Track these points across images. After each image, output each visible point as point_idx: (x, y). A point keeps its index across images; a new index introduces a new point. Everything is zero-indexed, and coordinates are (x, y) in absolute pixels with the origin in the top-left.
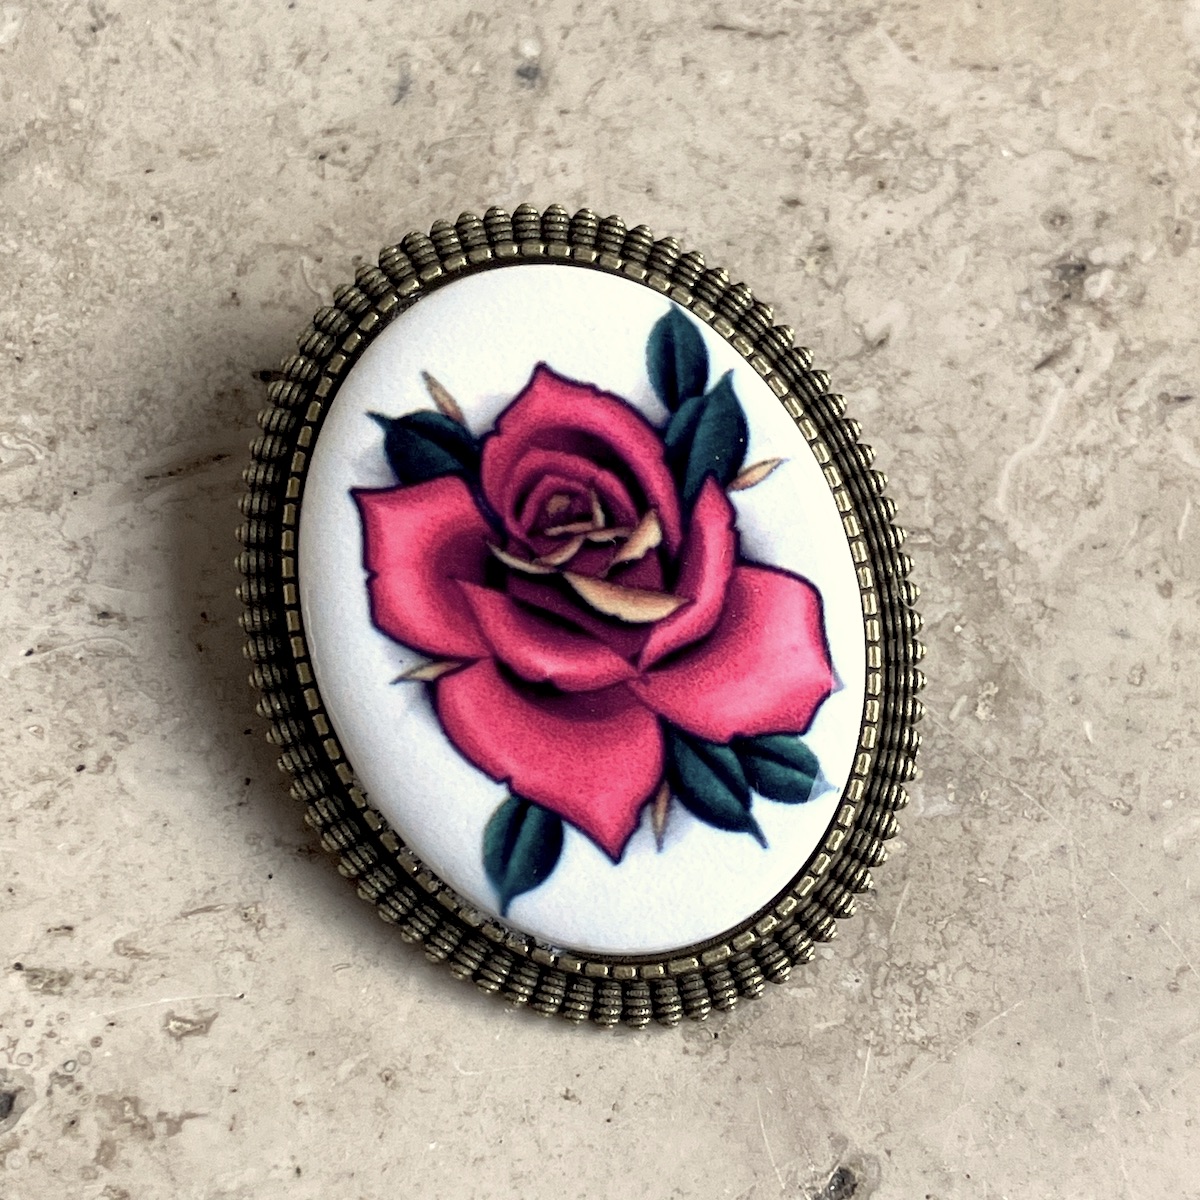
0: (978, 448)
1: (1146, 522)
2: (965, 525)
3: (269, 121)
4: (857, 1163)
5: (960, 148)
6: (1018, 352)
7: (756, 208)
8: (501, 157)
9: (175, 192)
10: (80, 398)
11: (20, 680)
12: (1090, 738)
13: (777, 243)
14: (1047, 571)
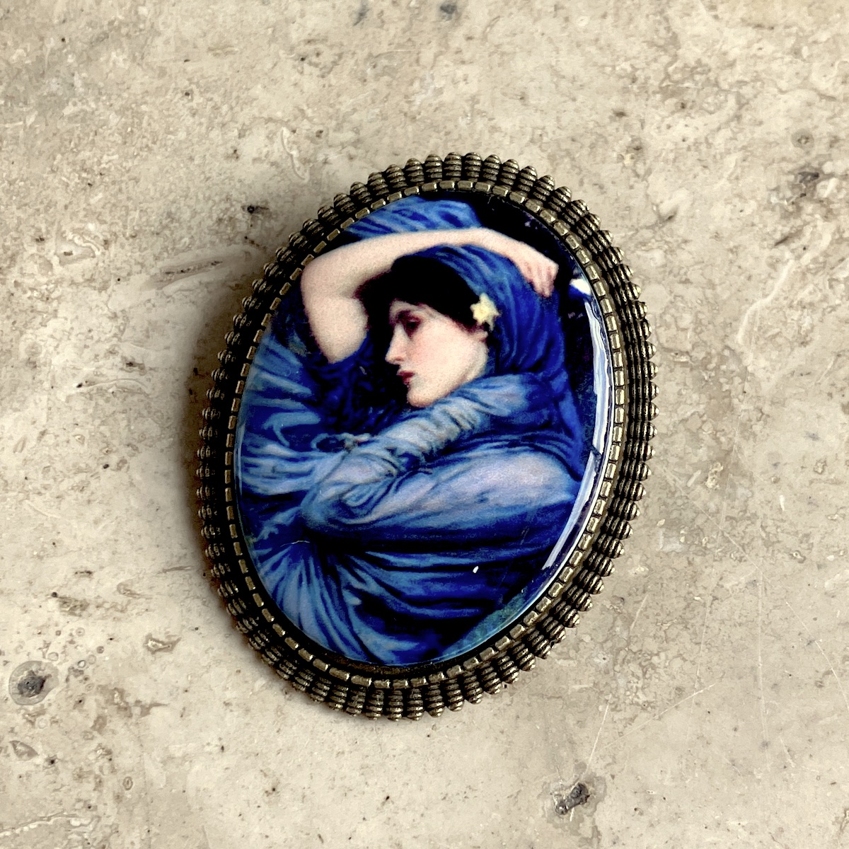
0: (729, 298)
1: (840, 360)
2: (713, 352)
3: (270, 31)
4: (590, 782)
5: (741, 83)
6: (765, 231)
7: (594, 117)
8: (424, 67)
9: (202, 76)
10: (127, 214)
11: (72, 404)
12: (783, 507)
13: (606, 142)
14: (766, 388)
